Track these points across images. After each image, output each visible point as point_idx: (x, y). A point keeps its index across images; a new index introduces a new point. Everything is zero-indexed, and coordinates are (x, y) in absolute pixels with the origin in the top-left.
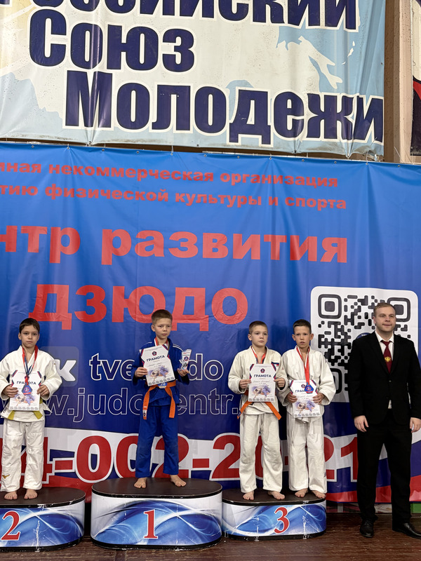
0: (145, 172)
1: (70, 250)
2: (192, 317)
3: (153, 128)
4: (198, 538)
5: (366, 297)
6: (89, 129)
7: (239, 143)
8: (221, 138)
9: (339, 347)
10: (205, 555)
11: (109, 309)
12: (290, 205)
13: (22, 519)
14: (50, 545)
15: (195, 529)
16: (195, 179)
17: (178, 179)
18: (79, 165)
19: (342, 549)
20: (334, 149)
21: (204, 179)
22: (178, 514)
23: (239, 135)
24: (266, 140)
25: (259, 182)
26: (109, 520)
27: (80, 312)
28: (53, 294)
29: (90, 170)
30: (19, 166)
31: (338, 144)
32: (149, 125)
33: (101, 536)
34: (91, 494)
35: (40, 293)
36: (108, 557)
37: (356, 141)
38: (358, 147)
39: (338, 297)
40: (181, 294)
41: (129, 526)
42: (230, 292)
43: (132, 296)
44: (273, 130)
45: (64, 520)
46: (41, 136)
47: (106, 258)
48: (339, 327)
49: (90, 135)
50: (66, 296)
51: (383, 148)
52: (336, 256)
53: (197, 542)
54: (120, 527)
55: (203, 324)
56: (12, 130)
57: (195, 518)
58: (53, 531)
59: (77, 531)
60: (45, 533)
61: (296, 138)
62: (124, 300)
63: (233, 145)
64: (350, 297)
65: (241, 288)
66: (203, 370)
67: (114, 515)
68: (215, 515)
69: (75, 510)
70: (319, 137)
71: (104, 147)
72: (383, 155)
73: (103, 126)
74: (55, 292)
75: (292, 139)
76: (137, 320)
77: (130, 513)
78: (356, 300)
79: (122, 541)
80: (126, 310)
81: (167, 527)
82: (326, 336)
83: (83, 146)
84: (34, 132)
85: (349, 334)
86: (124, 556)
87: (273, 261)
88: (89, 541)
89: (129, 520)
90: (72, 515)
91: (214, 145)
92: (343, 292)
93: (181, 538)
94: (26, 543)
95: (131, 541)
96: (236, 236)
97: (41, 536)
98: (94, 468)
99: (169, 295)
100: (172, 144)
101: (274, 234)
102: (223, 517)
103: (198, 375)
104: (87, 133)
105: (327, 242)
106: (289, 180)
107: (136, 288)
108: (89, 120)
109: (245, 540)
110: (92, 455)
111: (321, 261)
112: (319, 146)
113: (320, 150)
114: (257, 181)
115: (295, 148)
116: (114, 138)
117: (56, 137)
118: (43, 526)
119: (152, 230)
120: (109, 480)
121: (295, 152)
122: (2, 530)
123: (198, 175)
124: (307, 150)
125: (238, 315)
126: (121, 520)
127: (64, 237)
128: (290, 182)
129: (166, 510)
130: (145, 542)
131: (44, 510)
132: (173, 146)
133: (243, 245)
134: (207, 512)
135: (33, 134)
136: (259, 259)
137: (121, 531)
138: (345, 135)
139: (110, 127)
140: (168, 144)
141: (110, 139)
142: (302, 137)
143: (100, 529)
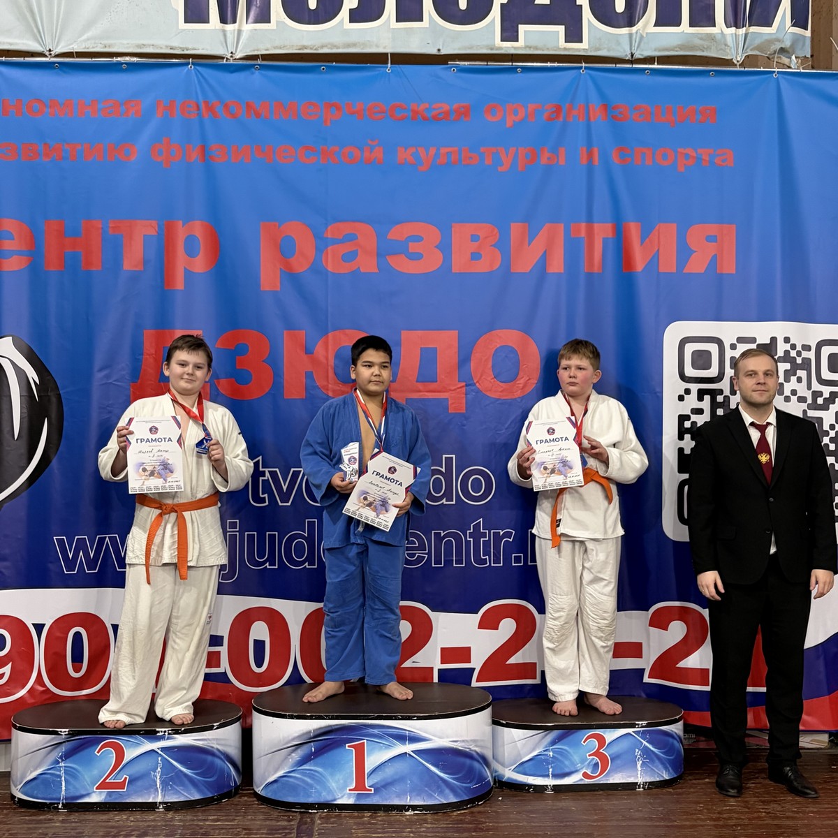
0: (338, 108)
1: (199, 264)
2: (433, 386)
3: (352, 20)
4: (447, 791)
5: (774, 340)
6: (230, 27)
7: (521, 42)
8: (486, 34)
10: (461, 822)
11: (277, 375)
12: (624, 161)
13: (130, 754)
14: (182, 799)
15: (442, 775)
16: (435, 118)
17: (403, 118)
18: (213, 100)
19: (719, 813)
20: (708, 48)
21: (453, 116)
22: (409, 748)
23: (520, 26)
24: (574, 34)
25: (561, 119)
26: (286, 758)
27: (225, 381)
29: (233, 109)
30: (101, 106)
31: (719, 37)
32: (344, 14)
33: (271, 788)
35: (149, 347)
36: (285, 823)
37: (754, 29)
38: (757, 42)
39: (719, 342)
40: (412, 343)
41: (319, 769)
42: (508, 337)
43: (319, 350)
44: (587, 15)
45: (204, 756)
46: (139, 46)
47: (268, 277)
48: (720, 399)
49: (231, 39)
51: (808, 43)
52: (714, 261)
53: (446, 798)
54: (304, 773)
55: (453, 398)
56: (85, 37)
57: (441, 756)
58: (185, 775)
59: (229, 775)
60: (171, 778)
61: (634, 29)
62: (304, 357)
63: (508, 47)
64: (740, 340)
65: (527, 329)
66: (456, 486)
67: (293, 751)
68: (478, 750)
69: (224, 738)
70: (678, 24)
71: (259, 62)
72: (809, 56)
73: (256, 21)
75: (625, 31)
76: (330, 394)
77: (322, 746)
79: (309, 796)
81: (389, 772)
82: (694, 418)
83: (220, 62)
84: (127, 40)
86: (313, 822)
87: (590, 276)
88: (248, 795)
89: (319, 760)
90: (219, 747)
91: (471, 48)
92: (729, 331)
93: (416, 791)
94: (141, 796)
95: (325, 797)
96: (515, 228)
97: (164, 784)
98: (259, 664)
100: (389, 50)
101: (590, 221)
102: (493, 758)
103: (448, 495)
104: (225, 36)
105: (696, 236)
106: (620, 113)
107: (327, 334)
108: (229, 9)
109: (528, 791)
110: (255, 641)
111: (684, 271)
112: (679, 43)
113: (681, 49)
114: (557, 117)
115: (631, 49)
116: (277, 43)
117: (167, 47)
118: (168, 767)
119: (354, 221)
120: (287, 688)
121: (632, 56)
122: (95, 772)
123: (441, 110)
124: (655, 50)
125: (521, 382)
126: (305, 760)
127: (190, 240)
128: (622, 116)
129: (387, 740)
130: (349, 798)
131: (168, 739)
132: (391, 54)
133: (529, 244)
134: (463, 744)
135: (125, 42)
136: (562, 271)
137: (306, 779)
138: (731, 18)
139: (268, 21)
140: (381, 50)
141: (269, 46)
142: (645, 26)
143: (269, 777)
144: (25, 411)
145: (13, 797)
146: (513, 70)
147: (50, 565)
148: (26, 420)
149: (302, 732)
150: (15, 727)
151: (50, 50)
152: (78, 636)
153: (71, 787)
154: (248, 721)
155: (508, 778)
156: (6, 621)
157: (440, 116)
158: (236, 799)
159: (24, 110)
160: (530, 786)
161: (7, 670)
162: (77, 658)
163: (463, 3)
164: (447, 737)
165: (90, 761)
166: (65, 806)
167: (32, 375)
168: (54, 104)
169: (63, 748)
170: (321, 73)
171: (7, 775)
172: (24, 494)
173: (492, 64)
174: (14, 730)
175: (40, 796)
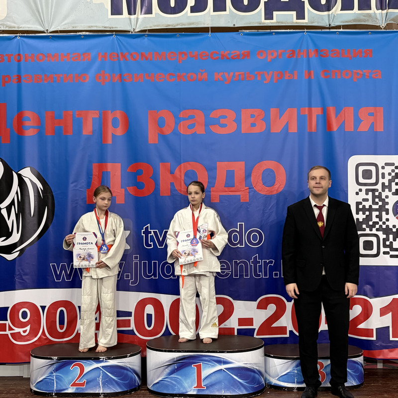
0: (185, 54)
1: (119, 131)
2: (233, 189)
3: (192, 12)
4: (242, 388)
6: (133, 17)
7: (275, 20)
8: (257, 17)
9: (377, 213)
11: (157, 184)
12: (326, 77)
13: (87, 369)
14: (112, 392)
15: (240, 380)
16: (233, 58)
17: (217, 59)
18: (125, 52)
20: (368, 20)
21: (241, 57)
22: (223, 367)
23: (274, 12)
24: (301, 16)
25: (295, 57)
26: (163, 371)
27: (131, 187)
28: (107, 172)
29: (135, 56)
30: (71, 56)
31: (373, 15)
32: (188, 9)
33: (156, 386)
34: (146, 350)
35: (95, 172)
37: (391, 10)
38: (392, 17)
39: (376, 165)
40: (222, 168)
41: (179, 377)
42: (269, 164)
43: (177, 172)
44: (307, 6)
45: (123, 371)
46: (89, 27)
47: (152, 137)
48: (377, 194)
49: (133, 22)
50: (118, 173)
52: (373, 125)
53: (242, 392)
54: (171, 378)
55: (243, 195)
56: (64, 23)
57: (239, 371)
58: (114, 380)
59: (135, 380)
60: (107, 382)
61: (331, 12)
62: (170, 175)
63: (268, 23)
64: (387, 164)
65: (279, 160)
66: (245, 238)
67: (166, 368)
68: (257, 368)
69: (132, 362)
70: (352, 9)
71: (147, 33)
73: (146, 13)
74: (109, 170)
75: (326, 13)
76: (182, 193)
77: (180, 365)
78: (393, 168)
79: (174, 390)
80: (172, 184)
81: (213, 379)
82: (364, 203)
83: (128, 33)
84: (84, 24)
85: (387, 200)
87: (310, 134)
88: (145, 390)
89: (178, 372)
90: (130, 366)
91: (250, 24)
92: (380, 160)
93: (227, 388)
94: (92, 390)
95: (182, 391)
97: (104, 384)
98: (149, 326)
99: (211, 169)
100: (210, 26)
101: (310, 106)
102: (265, 371)
103: (241, 242)
104: (130, 21)
106: (324, 53)
107: (181, 164)
108: (132, 8)
109: (284, 390)
110: (147, 314)
111: (358, 130)
112: (353, 18)
113: (354, 21)
114: (293, 56)
115: (329, 22)
116: (156, 24)
117: (103, 27)
118: (105, 376)
119: (193, 109)
120: (163, 337)
121: (330, 25)
122: (70, 378)
123: (235, 54)
124: (341, 22)
125: (276, 186)
126: (172, 372)
127: (115, 120)
128: (325, 55)
129: (212, 363)
130: (194, 391)
131: (105, 362)
132: (211, 27)
133: (280, 119)
134: (250, 365)
135: (83, 25)
136: (296, 132)
137: (173, 382)
138: (379, 6)
139: (152, 14)
140: (206, 26)
141: (152, 25)
142: (336, 11)
143: (154, 381)
144: (36, 203)
145: (31, 390)
146: (271, 33)
147: (48, 277)
148: (37, 207)
149: (170, 359)
150: (32, 356)
151: (47, 30)
152: (62, 312)
153: (59, 385)
154: (144, 353)
155: (275, 384)
156: (28, 304)
157: (235, 57)
158: (139, 392)
159: (35, 59)
160: (286, 387)
161: (28, 328)
162: (62, 322)
163: (246, 2)
164: (242, 362)
165: (68, 373)
166: (56, 394)
167: (40, 185)
168: (49, 55)
169: (55, 366)
170: (177, 38)
171: (28, 379)
172: (36, 243)
173: (260, 31)
174: (32, 358)
175: (44, 389)
